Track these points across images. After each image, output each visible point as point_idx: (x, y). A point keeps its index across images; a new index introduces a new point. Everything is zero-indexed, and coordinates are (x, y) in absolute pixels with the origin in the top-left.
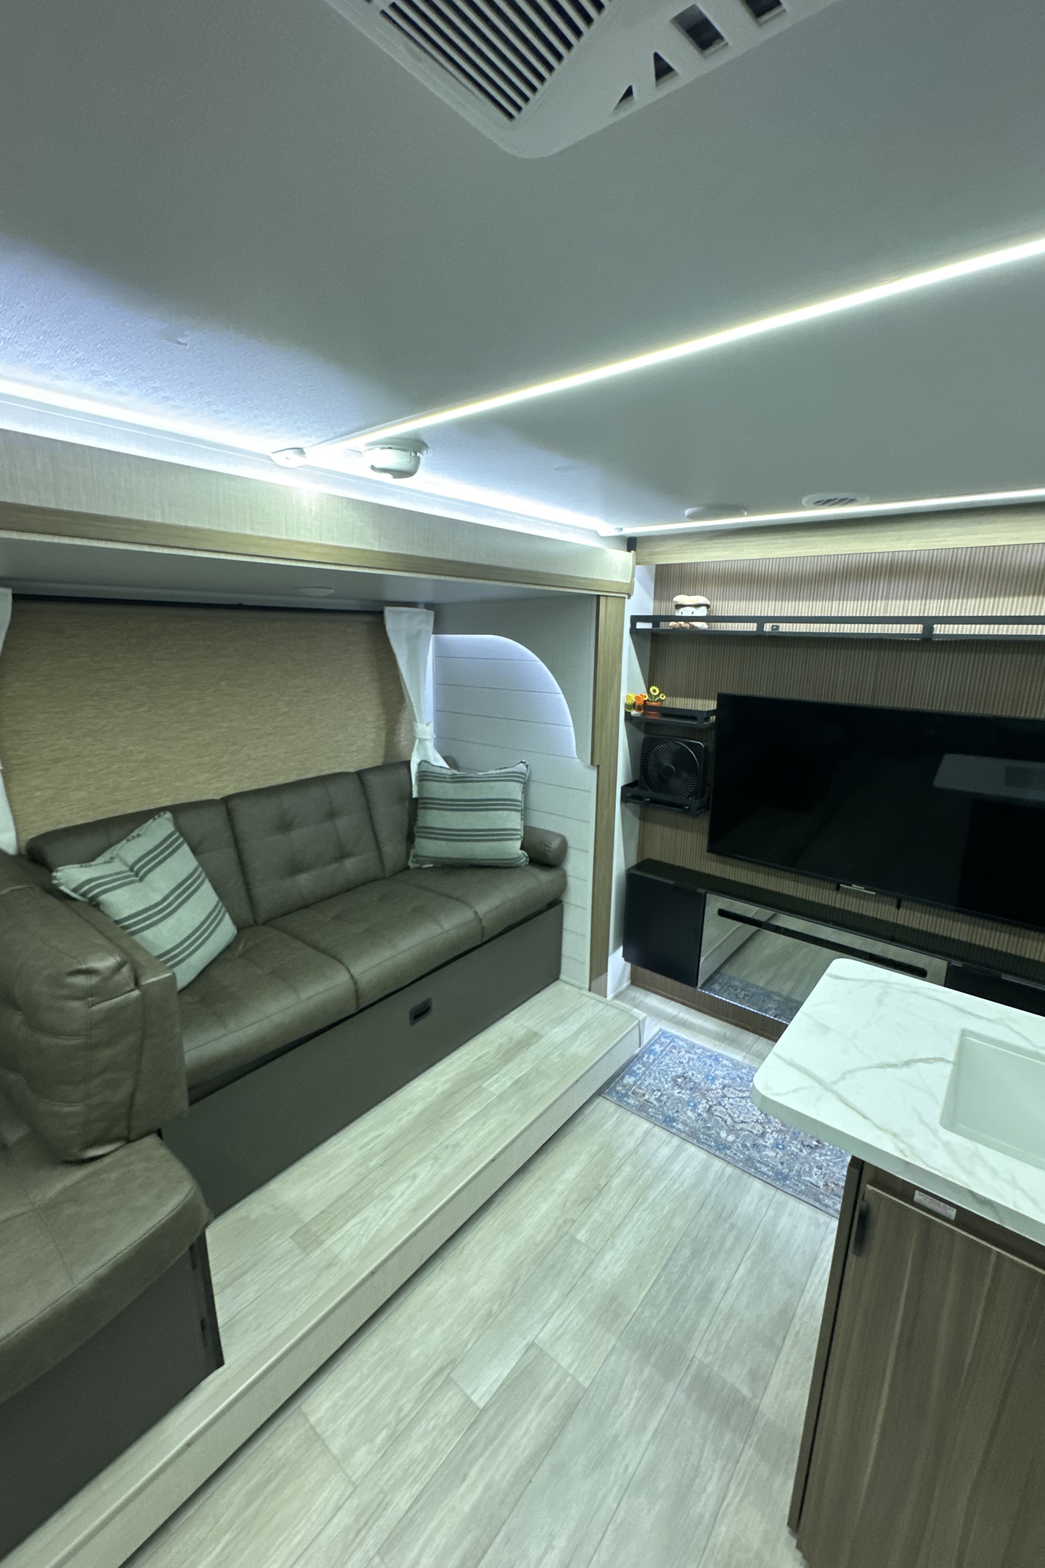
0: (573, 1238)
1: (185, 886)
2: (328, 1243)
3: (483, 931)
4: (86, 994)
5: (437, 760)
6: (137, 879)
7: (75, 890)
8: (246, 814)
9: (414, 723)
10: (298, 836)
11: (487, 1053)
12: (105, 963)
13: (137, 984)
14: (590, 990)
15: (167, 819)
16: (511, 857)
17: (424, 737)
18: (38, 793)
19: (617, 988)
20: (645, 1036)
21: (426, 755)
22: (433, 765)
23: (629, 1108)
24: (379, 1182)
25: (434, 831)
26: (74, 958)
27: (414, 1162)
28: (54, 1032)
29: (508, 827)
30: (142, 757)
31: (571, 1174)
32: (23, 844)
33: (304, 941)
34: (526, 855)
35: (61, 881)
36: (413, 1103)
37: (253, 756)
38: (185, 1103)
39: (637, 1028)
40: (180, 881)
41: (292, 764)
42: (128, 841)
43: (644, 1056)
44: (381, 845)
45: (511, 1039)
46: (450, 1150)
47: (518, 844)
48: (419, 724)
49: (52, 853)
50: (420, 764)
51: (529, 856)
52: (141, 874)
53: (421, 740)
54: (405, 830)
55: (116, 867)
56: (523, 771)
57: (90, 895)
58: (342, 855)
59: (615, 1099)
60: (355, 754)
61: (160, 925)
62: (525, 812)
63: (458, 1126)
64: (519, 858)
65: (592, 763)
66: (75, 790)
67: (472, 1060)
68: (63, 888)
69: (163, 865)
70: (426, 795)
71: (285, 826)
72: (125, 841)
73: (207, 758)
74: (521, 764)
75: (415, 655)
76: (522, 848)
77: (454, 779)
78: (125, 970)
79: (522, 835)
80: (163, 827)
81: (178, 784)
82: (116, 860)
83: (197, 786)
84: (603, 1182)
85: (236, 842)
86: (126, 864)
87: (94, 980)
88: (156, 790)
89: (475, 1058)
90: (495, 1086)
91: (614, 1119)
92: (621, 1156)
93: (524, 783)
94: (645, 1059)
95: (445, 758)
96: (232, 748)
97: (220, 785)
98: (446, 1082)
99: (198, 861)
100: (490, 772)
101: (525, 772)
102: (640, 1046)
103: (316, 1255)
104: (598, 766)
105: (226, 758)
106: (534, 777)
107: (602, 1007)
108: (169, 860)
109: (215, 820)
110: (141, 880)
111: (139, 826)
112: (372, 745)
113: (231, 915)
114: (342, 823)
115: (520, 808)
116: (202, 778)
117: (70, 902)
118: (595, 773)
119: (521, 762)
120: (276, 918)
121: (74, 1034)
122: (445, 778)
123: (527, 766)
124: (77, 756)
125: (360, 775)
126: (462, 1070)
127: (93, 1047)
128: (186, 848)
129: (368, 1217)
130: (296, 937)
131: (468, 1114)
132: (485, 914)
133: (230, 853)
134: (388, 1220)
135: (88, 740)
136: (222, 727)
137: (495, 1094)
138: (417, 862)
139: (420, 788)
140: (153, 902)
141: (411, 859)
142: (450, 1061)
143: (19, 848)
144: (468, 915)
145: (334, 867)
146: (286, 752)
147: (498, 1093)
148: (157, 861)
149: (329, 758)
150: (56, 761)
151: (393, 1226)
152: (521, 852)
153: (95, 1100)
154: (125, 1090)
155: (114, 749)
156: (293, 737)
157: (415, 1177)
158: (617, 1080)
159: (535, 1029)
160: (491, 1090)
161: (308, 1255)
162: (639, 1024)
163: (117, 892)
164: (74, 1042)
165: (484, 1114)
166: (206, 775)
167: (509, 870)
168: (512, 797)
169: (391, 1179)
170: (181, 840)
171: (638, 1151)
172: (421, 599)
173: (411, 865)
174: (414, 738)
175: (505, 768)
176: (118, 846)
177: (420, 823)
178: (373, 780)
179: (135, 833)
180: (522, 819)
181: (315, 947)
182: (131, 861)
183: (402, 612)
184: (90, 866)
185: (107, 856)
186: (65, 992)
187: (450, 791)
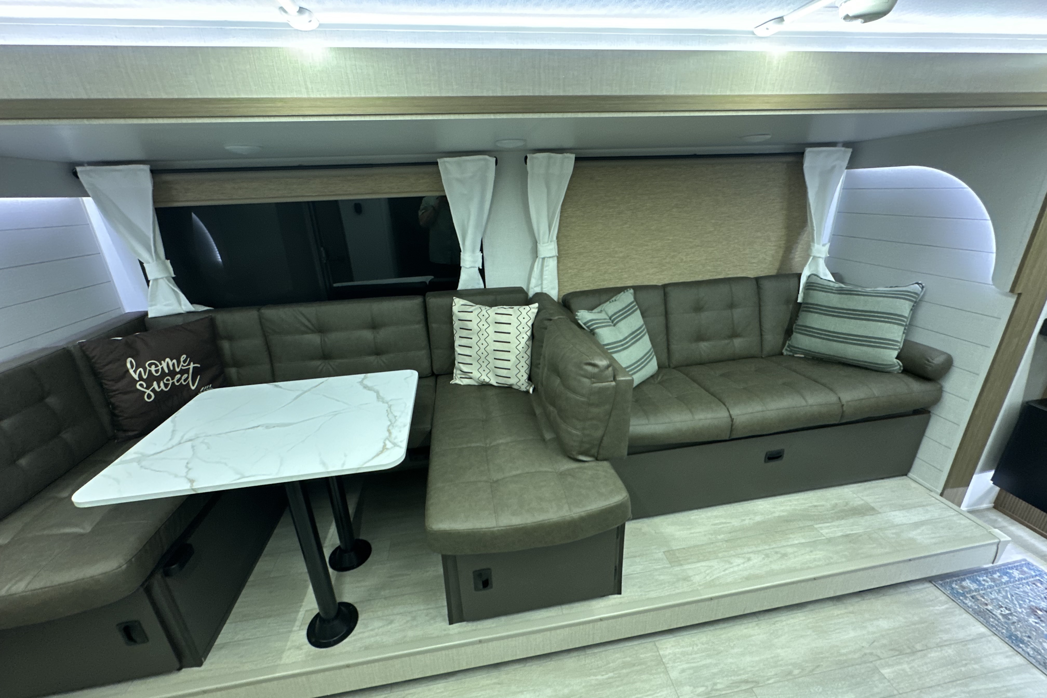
0: (876, 670)
1: (636, 334)
2: (686, 567)
3: (843, 414)
4: (592, 377)
5: (826, 275)
6: (613, 324)
7: (585, 324)
8: (675, 296)
9: (812, 244)
10: (706, 317)
11: (823, 506)
12: (603, 363)
13: (615, 379)
14: (942, 495)
15: (631, 293)
16: (885, 363)
17: (818, 255)
18: (570, 271)
19: (975, 504)
20: (1003, 556)
21: (817, 270)
22: (821, 279)
23: (966, 608)
24: (723, 550)
25: (812, 330)
26: (588, 356)
27: (750, 550)
28: (574, 392)
29: (888, 337)
30: (621, 255)
31: (884, 624)
32: (561, 297)
33: (699, 384)
34: (901, 364)
35: (579, 318)
36: (755, 514)
37: (685, 260)
38: (626, 452)
39: (995, 547)
40: (634, 330)
41: (709, 268)
42: (610, 302)
43: (995, 573)
44: (763, 333)
45: (847, 504)
46: (779, 555)
47: (895, 353)
48: (816, 245)
49: (574, 303)
50: (809, 277)
51: (904, 366)
52: (615, 322)
53: (814, 257)
54: (786, 326)
55: (603, 316)
56: (916, 291)
57: (591, 328)
58: (734, 335)
59: (949, 592)
60: (755, 265)
61: (622, 353)
62: (909, 328)
63: (789, 544)
64: (892, 365)
65: (1012, 290)
66: (587, 271)
67: (807, 505)
68: (579, 321)
69: (626, 319)
70: (810, 301)
71: (698, 308)
72: (608, 302)
73: (657, 259)
74: (917, 285)
75: (825, 188)
76: (897, 358)
77: (841, 291)
78: (610, 369)
79: (901, 346)
80: (627, 298)
81: (637, 274)
82: (603, 312)
83: (648, 276)
84: (918, 647)
85: (666, 314)
86: (608, 316)
87: (596, 370)
88: (626, 276)
89: (811, 505)
90: (827, 531)
91: (943, 607)
92: (944, 639)
93: (915, 302)
94: (996, 576)
95: (833, 275)
96: (672, 254)
97: (661, 277)
98: (783, 511)
99: (644, 321)
100: (878, 289)
101: (919, 293)
102: (993, 563)
103: (676, 569)
104: (1019, 295)
105: (668, 260)
106: (927, 298)
107: (953, 514)
108: (629, 318)
109: (656, 298)
110: (614, 325)
111: (616, 295)
112: (770, 259)
113: (657, 357)
114: (738, 313)
115: (904, 324)
116: (651, 271)
117: (583, 330)
118: (1012, 300)
119: (918, 283)
120: (683, 366)
121: (583, 395)
122: (832, 289)
123: (923, 288)
124: (590, 252)
125: (757, 280)
126: (799, 508)
127: (590, 405)
128: (638, 312)
129: (713, 566)
130: (695, 381)
131: (797, 539)
132: (848, 402)
133: (662, 319)
134: (726, 575)
135: (597, 243)
136: (669, 239)
137: (824, 536)
138: (791, 351)
139: (805, 295)
140: (619, 339)
141: (786, 347)
142: (791, 498)
143: (558, 298)
144: (832, 398)
145: (726, 341)
146: (706, 259)
147: (828, 536)
148: (623, 316)
149: (735, 266)
150: (580, 254)
151: (729, 580)
152: (896, 361)
153: (587, 432)
154: (599, 433)
155: (608, 249)
156: (713, 249)
157: (749, 559)
158: (954, 579)
159: (872, 505)
160: (821, 531)
161: (672, 567)
162: (998, 544)
163: (604, 329)
164: (582, 399)
165: (813, 545)
166: (655, 269)
167: (878, 373)
168: (898, 312)
169: (732, 552)
170: (637, 307)
171: (966, 644)
172: (841, 139)
173: (785, 352)
174: (808, 256)
175: (897, 287)
176: (605, 305)
177: (800, 322)
178: (767, 286)
179: (614, 299)
180: (904, 333)
181: (707, 391)
182: (610, 314)
183: (821, 152)
184: (592, 313)
185: (599, 309)
186: (582, 373)
187: (834, 300)
